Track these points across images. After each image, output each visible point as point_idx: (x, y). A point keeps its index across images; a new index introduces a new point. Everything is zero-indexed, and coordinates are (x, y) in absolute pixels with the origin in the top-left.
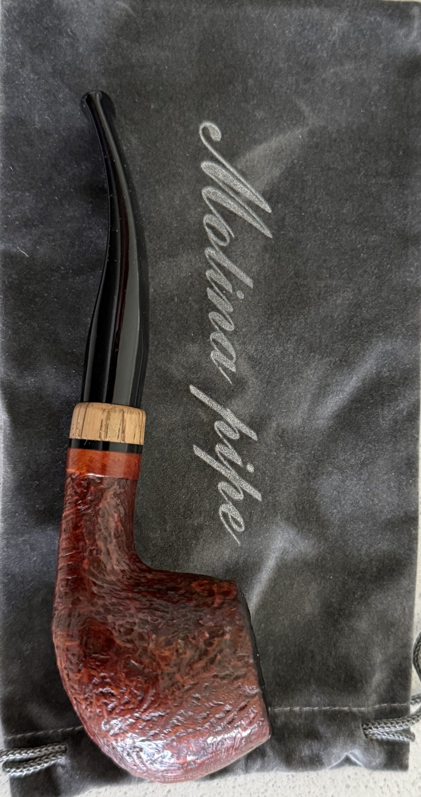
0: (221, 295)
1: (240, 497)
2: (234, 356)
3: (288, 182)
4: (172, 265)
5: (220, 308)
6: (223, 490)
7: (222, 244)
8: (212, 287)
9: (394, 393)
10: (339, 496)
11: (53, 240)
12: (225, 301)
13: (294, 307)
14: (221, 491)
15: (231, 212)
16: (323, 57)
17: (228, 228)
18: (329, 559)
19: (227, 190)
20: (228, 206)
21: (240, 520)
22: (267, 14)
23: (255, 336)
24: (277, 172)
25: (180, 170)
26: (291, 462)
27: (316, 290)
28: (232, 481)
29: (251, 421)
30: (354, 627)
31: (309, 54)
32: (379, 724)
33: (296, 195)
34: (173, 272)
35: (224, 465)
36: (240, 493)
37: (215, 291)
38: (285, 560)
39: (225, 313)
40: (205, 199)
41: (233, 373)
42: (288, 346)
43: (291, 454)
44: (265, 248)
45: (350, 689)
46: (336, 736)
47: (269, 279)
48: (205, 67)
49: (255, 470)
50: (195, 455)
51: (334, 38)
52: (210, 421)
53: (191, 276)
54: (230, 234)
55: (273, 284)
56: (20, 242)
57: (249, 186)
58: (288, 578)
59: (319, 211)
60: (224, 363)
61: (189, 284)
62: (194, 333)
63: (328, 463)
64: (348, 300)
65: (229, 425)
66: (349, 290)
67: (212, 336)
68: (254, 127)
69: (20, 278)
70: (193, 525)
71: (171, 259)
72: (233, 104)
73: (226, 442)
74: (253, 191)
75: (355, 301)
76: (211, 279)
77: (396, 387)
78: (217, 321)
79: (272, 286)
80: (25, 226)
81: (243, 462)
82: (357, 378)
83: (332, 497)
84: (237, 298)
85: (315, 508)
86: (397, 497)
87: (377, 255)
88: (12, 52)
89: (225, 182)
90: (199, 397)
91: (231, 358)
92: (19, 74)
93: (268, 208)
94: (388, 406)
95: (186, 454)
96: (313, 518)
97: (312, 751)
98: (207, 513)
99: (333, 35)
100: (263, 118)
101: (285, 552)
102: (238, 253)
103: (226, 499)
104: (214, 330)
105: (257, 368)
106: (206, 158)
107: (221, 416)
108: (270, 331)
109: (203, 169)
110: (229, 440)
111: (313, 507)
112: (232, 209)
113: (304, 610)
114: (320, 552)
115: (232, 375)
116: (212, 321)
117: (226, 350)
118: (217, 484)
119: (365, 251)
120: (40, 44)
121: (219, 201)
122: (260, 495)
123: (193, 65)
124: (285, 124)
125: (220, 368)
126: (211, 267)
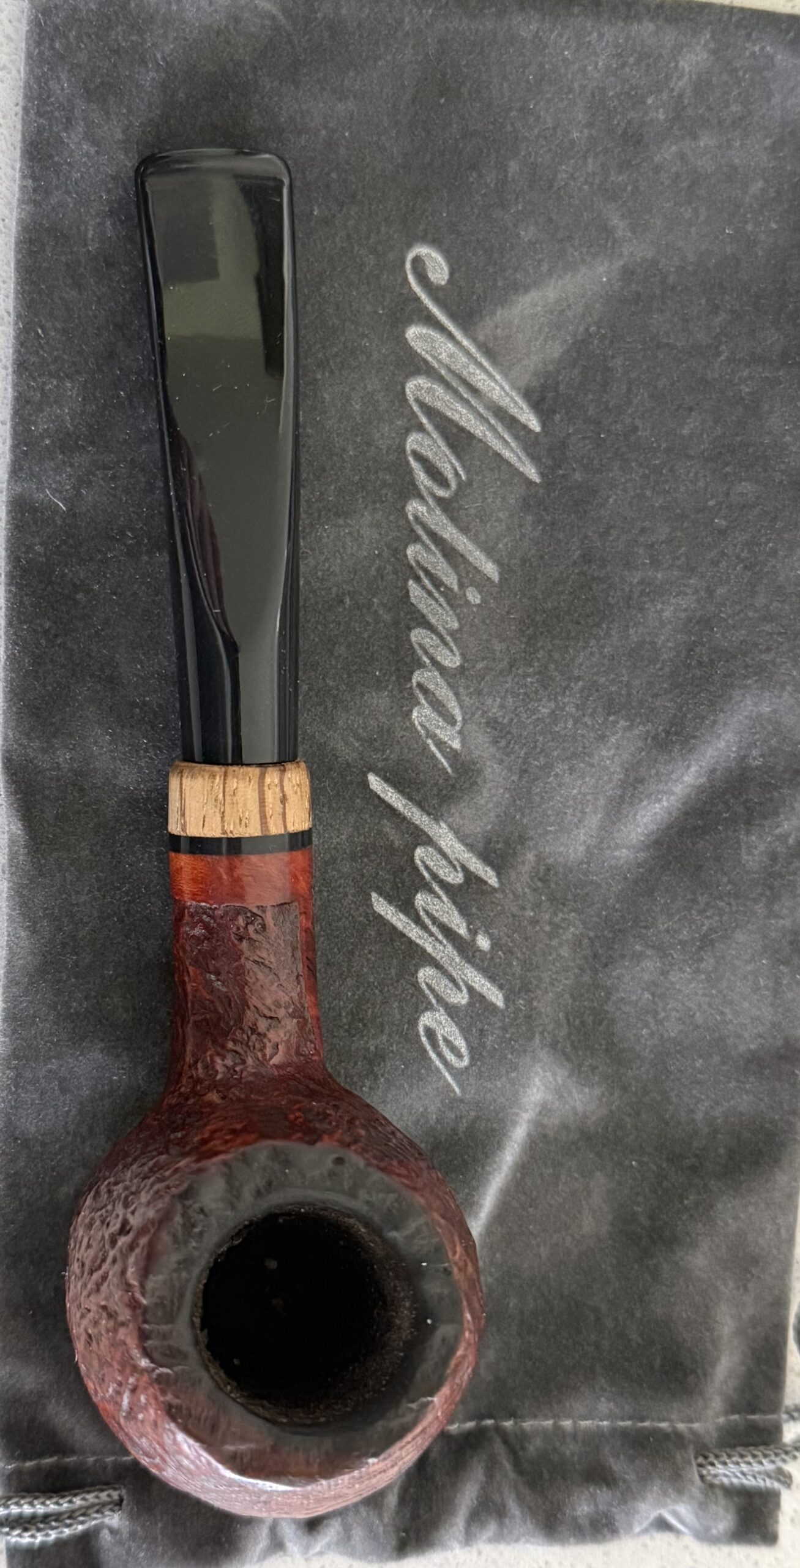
0: (437, 595)
1: (460, 998)
2: (459, 718)
3: (576, 371)
4: (342, 534)
5: (433, 621)
6: (427, 984)
7: (441, 493)
8: (418, 579)
9: (771, 800)
10: (654, 1003)
11: (114, 478)
12: (443, 608)
13: (578, 623)
14: (424, 986)
15: (462, 429)
16: (658, 120)
17: (454, 461)
18: (629, 1126)
19: (454, 385)
20: (456, 417)
21: (460, 1043)
22: (552, 32)
23: (501, 679)
24: (556, 350)
25: (365, 342)
26: (561, 931)
27: (623, 589)
28: (446, 966)
29: (486, 849)
30: (681, 1263)
31: (632, 114)
32: (729, 1456)
33: (590, 397)
34: (343, 547)
35: (431, 934)
36: (461, 991)
37: (424, 588)
38: (544, 1126)
39: (443, 632)
40: (412, 401)
41: (456, 751)
42: (566, 700)
43: (560, 915)
44: (526, 505)
45: (672, 1386)
46: (644, 1479)
47: (531, 566)
48: (423, 135)
49: (493, 946)
50: (375, 912)
51: (680, 84)
52: (407, 845)
53: (379, 555)
54: (457, 474)
55: (539, 576)
56: (50, 481)
57: (498, 377)
58: (549, 1162)
59: (636, 429)
60: (438, 731)
61: (373, 572)
62: (380, 671)
63: (634, 936)
64: (685, 610)
65: (444, 855)
66: (688, 591)
67: (417, 677)
68: (514, 259)
69: (48, 553)
70: (367, 1049)
71: (341, 522)
72: (476, 211)
73: (437, 888)
74: (507, 388)
75: (698, 614)
76: (418, 562)
77: (776, 788)
78: (428, 646)
79: (536, 580)
80: (63, 448)
81: (469, 930)
82: (697, 768)
83: (640, 1004)
84: (467, 602)
85: (605, 1022)
86: (770, 1008)
87: (748, 521)
88: (49, 97)
89: (453, 367)
90: (387, 799)
91: (452, 721)
92: (63, 142)
93: (534, 422)
94: (760, 825)
95: (358, 909)
96: (601, 1045)
97: (596, 1505)
98: (395, 1028)
99: (679, 78)
100: (534, 240)
101: (545, 1109)
102: (473, 511)
103: (434, 1001)
104: (421, 665)
105: (503, 743)
106: (415, 318)
107: (428, 836)
108: (531, 670)
109: (410, 341)
110: (443, 884)
111: (600, 1024)
112: (463, 423)
113: (580, 1227)
114: (611, 1111)
115: (453, 756)
116: (416, 647)
117: (444, 706)
118: (417, 971)
119: (724, 512)
120: (102, 83)
121: (438, 405)
122: (500, 996)
123: (398, 132)
124: (576, 254)
125: (429, 741)
126: (417, 539)
